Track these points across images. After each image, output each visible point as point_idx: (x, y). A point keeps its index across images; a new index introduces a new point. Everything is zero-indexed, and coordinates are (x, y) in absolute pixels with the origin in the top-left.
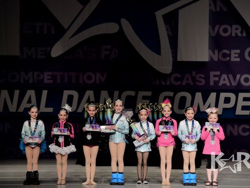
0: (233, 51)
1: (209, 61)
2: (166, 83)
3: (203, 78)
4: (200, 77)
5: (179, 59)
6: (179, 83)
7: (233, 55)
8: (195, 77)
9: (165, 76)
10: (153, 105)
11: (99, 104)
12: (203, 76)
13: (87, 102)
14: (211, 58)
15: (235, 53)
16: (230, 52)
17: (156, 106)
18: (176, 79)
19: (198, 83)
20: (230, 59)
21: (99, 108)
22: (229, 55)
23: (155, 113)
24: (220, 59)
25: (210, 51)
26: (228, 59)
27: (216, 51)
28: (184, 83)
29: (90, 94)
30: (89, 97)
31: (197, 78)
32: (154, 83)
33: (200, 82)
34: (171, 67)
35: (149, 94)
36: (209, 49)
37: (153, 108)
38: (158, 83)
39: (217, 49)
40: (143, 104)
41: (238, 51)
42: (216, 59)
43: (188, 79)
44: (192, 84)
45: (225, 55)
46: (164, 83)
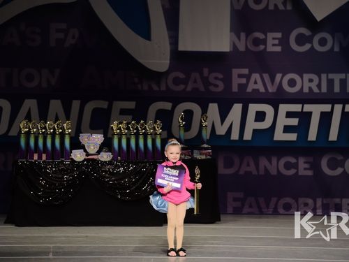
0: (270, 35)
1: (230, 52)
2: (159, 87)
3: (221, 80)
4: (216, 78)
5: (181, 48)
6: (182, 87)
7: (270, 42)
8: (207, 78)
9: (157, 76)
10: (138, 123)
11: (46, 123)
12: (221, 76)
13: (25, 119)
14: (234, 46)
15: (274, 39)
16: (266, 35)
17: (142, 125)
18: (177, 81)
19: (212, 88)
20: (266, 48)
21: (45, 128)
22: (264, 42)
23: (141, 137)
24: (249, 46)
25: (233, 34)
26: (262, 47)
27: (243, 35)
28: (189, 89)
29: (31, 104)
30: (30, 109)
31: (211, 80)
32: (139, 86)
33: (216, 86)
34: (169, 62)
35: (131, 105)
36: (231, 31)
37: (137, 129)
38: (146, 88)
39: (243, 32)
40: (121, 123)
41: (279, 35)
42: (242, 48)
43: (195, 81)
44: (202, 89)
45: (257, 42)
46: (155, 88)
